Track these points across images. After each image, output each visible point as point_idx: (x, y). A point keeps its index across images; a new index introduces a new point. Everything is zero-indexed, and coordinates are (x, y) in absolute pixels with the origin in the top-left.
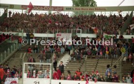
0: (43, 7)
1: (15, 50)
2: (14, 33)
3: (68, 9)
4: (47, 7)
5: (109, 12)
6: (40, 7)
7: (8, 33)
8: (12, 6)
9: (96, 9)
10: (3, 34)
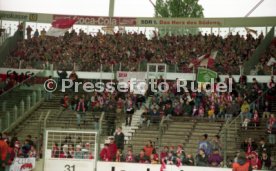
0: (96, 18)
1: (36, 104)
2: (36, 71)
3: (146, 22)
4: (105, 18)
5: (227, 29)
6: (90, 17)
7: (24, 71)
8: (34, 17)
9: (200, 23)
10: (14, 73)
